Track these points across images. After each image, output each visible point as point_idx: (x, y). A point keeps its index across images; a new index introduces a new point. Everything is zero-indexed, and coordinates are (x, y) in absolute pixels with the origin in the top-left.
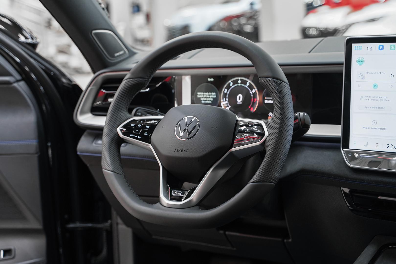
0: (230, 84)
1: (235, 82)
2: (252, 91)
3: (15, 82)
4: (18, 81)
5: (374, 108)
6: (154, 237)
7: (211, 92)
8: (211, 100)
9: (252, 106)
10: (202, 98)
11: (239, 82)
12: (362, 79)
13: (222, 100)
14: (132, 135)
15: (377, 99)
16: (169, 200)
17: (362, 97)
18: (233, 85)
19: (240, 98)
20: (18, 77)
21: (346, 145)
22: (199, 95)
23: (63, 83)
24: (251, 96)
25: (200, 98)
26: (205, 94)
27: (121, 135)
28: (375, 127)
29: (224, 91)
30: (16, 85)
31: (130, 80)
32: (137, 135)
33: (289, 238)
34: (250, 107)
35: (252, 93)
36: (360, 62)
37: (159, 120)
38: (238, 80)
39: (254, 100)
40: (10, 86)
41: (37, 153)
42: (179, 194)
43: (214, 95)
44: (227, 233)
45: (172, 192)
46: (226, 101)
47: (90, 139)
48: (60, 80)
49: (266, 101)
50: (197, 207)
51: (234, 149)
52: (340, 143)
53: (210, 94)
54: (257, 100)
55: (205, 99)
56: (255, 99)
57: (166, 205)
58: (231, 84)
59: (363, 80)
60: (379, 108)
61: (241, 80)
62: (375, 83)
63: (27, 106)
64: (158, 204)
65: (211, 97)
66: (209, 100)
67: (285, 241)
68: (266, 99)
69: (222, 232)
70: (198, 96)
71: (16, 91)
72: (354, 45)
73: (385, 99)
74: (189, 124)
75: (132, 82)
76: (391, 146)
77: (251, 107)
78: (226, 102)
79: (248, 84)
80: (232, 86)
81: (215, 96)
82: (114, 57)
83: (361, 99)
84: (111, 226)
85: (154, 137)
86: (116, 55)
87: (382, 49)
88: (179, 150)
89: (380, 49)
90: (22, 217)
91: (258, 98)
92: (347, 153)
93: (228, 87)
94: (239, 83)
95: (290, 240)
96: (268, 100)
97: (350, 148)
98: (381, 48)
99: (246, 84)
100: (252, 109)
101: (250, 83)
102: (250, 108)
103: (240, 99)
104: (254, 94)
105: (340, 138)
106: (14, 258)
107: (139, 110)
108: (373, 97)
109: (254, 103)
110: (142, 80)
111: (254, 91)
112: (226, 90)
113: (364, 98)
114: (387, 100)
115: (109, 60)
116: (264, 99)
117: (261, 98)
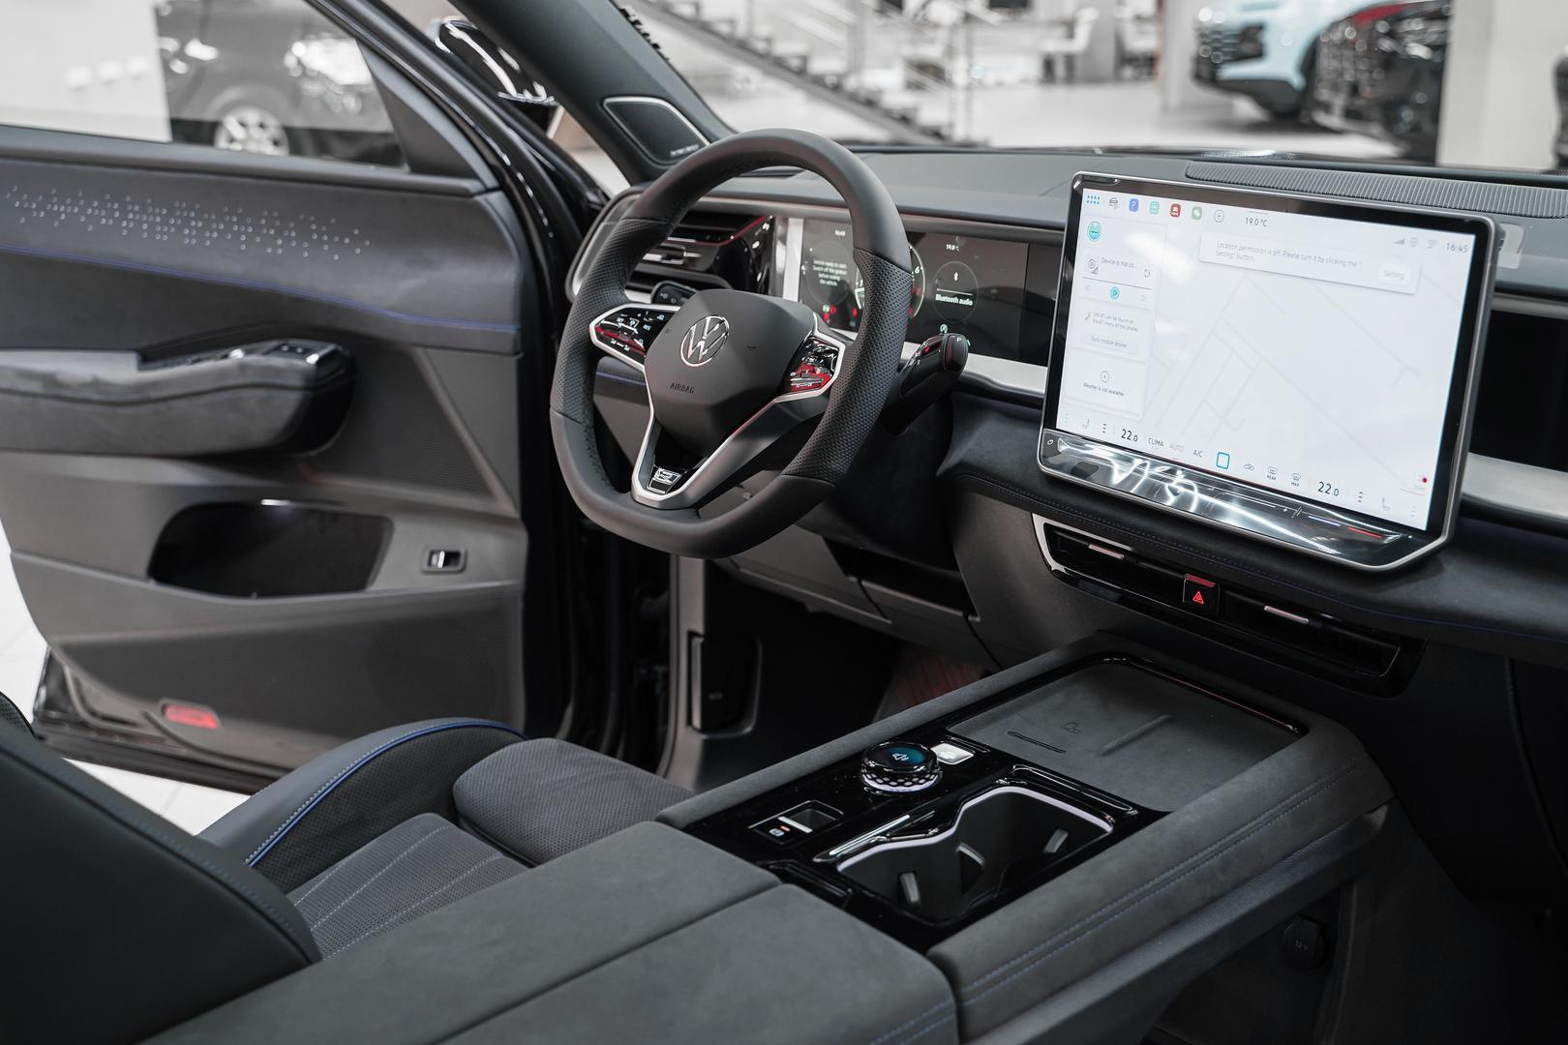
2: (914, 270)
3: (480, 193)
4: (489, 190)
5: (1107, 342)
6: (743, 570)
7: (839, 263)
8: (836, 281)
10: (822, 272)
12: (1094, 272)
14: (614, 342)
15: (1115, 323)
17: (1090, 314)
20: (490, 181)
21: (1051, 419)
22: (817, 266)
23: (589, 202)
25: (817, 272)
26: (828, 264)
27: (594, 339)
28: (1105, 386)
30: (479, 199)
33: (976, 615)
35: (915, 273)
36: (1094, 234)
37: (669, 315)
39: (916, 291)
40: (471, 200)
41: (517, 353)
43: (843, 269)
44: (864, 583)
48: (581, 196)
49: (938, 297)
51: (780, 399)
53: (836, 265)
54: (921, 292)
55: (827, 276)
56: (920, 289)
59: (1093, 276)
60: (1116, 344)
62: (1118, 286)
63: (504, 246)
65: (837, 272)
66: (833, 280)
67: (970, 618)
68: (939, 293)
69: (853, 579)
70: (815, 268)
71: (481, 212)
72: (1086, 193)
73: (1128, 324)
76: (1128, 434)
81: (845, 273)
82: (667, 157)
83: (1087, 320)
86: (673, 153)
87: (1136, 209)
89: (1131, 209)
90: (479, 487)
91: (925, 289)
92: (1048, 437)
95: (979, 619)
96: (943, 294)
97: (1056, 428)
98: (1134, 207)
100: (910, 309)
104: (919, 278)
106: (462, 570)
107: (666, 288)
108: (1109, 318)
110: (652, 224)
111: (918, 270)
113: (1092, 317)
114: (1132, 329)
115: (654, 165)
116: (935, 293)
117: (930, 288)
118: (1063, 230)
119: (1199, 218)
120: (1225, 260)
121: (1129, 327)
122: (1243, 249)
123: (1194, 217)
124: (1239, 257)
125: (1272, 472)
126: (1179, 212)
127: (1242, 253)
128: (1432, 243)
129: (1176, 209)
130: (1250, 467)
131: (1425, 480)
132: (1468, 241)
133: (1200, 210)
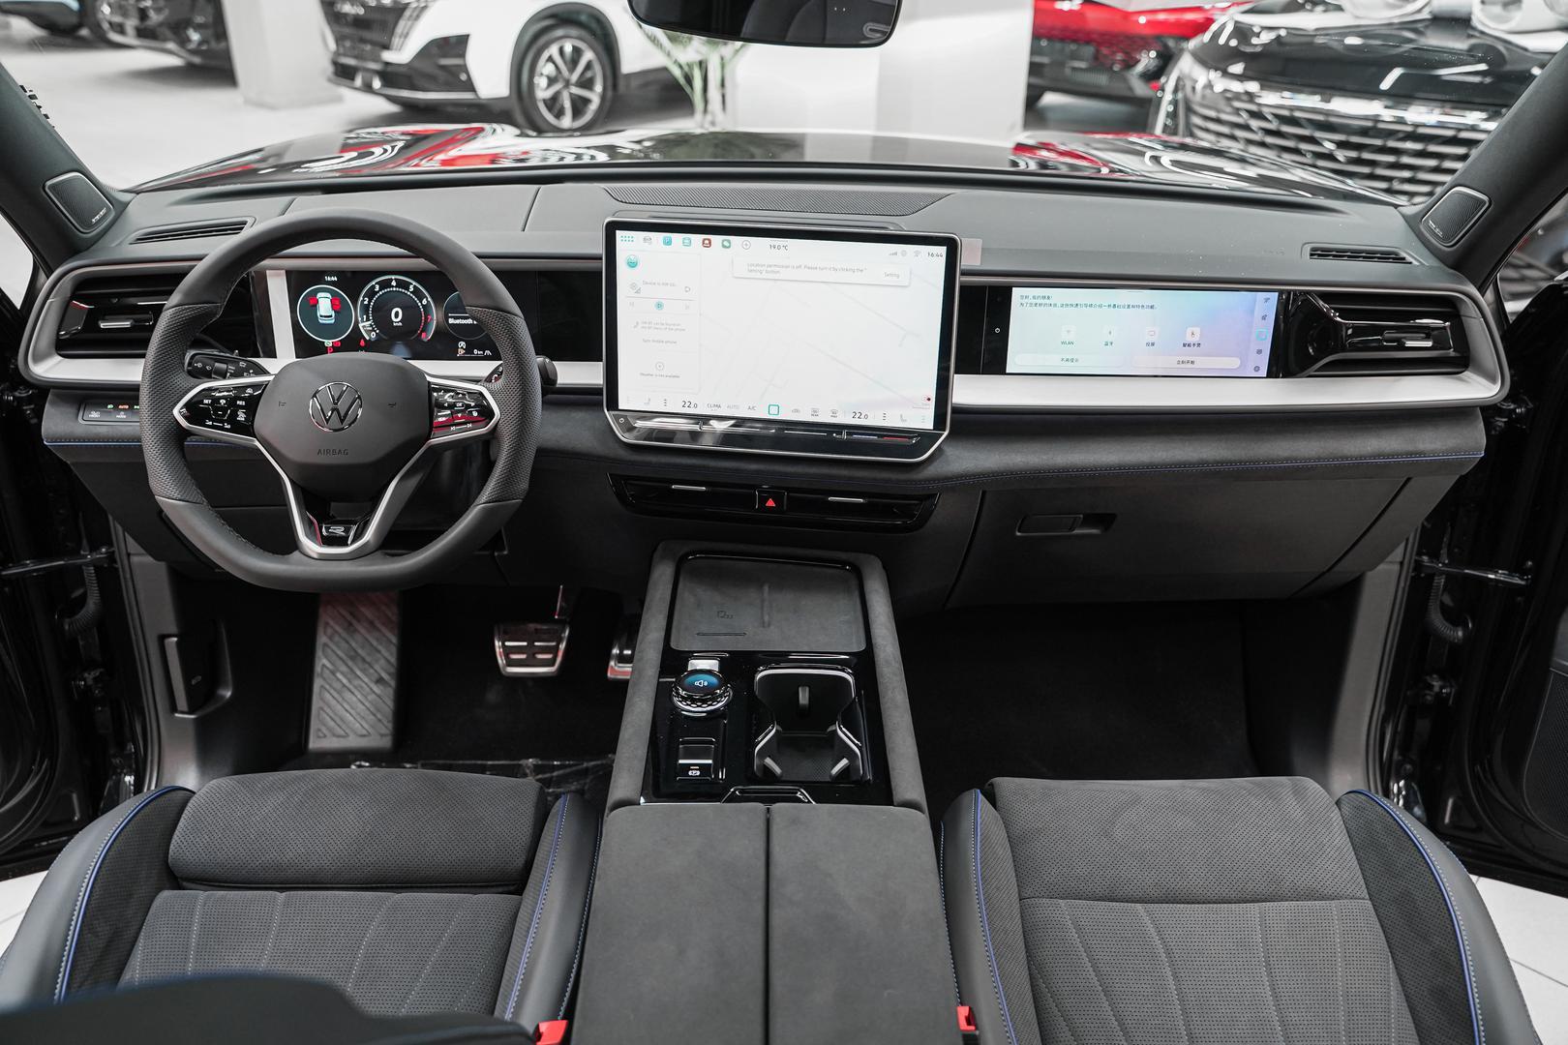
0: (373, 287)
1: (385, 284)
2: (421, 302)
5: (658, 341)
9: (424, 331)
11: (394, 283)
13: (360, 320)
14: (210, 423)
15: (663, 327)
16: (320, 546)
17: (637, 323)
18: (380, 290)
19: (397, 313)
21: (613, 404)
24: (421, 312)
27: (184, 423)
28: (661, 373)
29: (363, 300)
31: (184, 307)
32: (223, 422)
33: (504, 549)
34: (419, 331)
35: (422, 305)
36: (633, 263)
38: (391, 280)
39: (426, 318)
42: (339, 531)
45: (324, 530)
46: (368, 320)
47: (70, 410)
49: (451, 321)
50: (379, 553)
51: (434, 441)
52: (602, 395)
54: (432, 319)
56: (430, 317)
57: (315, 556)
58: (377, 288)
59: (638, 294)
60: (667, 342)
61: (396, 280)
62: (659, 300)
64: (296, 554)
67: (496, 554)
68: (451, 317)
72: (619, 234)
73: (675, 327)
74: (338, 400)
75: (189, 312)
76: (688, 404)
77: (422, 332)
78: (370, 323)
79: (412, 289)
80: (378, 292)
82: (91, 226)
83: (635, 327)
84: (111, 557)
85: (260, 422)
86: (94, 220)
88: (328, 451)
89: (665, 243)
91: (435, 316)
92: (617, 417)
93: (371, 294)
94: (393, 287)
95: (505, 553)
96: (455, 319)
97: (620, 408)
98: (668, 243)
99: (407, 289)
100: (424, 334)
101: (415, 287)
102: (421, 334)
103: (397, 316)
104: (427, 307)
105: (601, 389)
108: (657, 324)
109: (427, 324)
110: (208, 308)
111: (424, 302)
112: (367, 299)
113: (640, 325)
114: (681, 330)
115: (84, 235)
116: (447, 318)
117: (441, 315)
118: (601, 259)
119: (729, 247)
120: (753, 275)
121: (677, 329)
122: (770, 266)
123: (724, 246)
124: (766, 272)
125: (815, 412)
126: (710, 243)
127: (769, 269)
128: (917, 254)
129: (707, 242)
130: (797, 411)
131: (929, 399)
132: (942, 250)
133: (729, 242)
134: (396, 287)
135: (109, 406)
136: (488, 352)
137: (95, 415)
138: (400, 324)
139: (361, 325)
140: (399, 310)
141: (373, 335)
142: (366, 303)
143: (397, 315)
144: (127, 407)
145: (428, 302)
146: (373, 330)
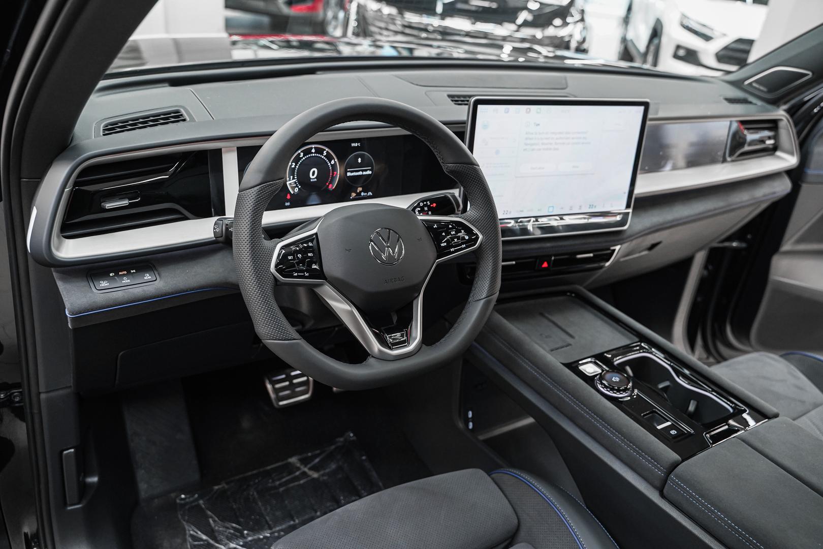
0: (299, 154)
1: (307, 152)
2: (330, 163)
9: (331, 183)
11: (313, 151)
12: (485, 145)
13: (288, 179)
14: (296, 274)
18: (304, 156)
19: (314, 172)
24: (330, 169)
27: (281, 278)
29: (292, 165)
32: (303, 272)
34: (327, 184)
35: (331, 164)
36: (485, 127)
38: (312, 148)
39: (333, 174)
46: (293, 179)
49: (349, 174)
54: (337, 174)
56: (335, 173)
58: (302, 155)
61: (315, 148)
64: (371, 360)
68: (349, 171)
72: (481, 108)
73: (505, 165)
77: (329, 184)
78: (295, 180)
79: (325, 153)
80: (302, 158)
87: (508, 112)
89: (505, 112)
91: (339, 171)
93: (297, 159)
94: (312, 153)
96: (352, 172)
99: (322, 154)
100: (330, 186)
101: (327, 152)
102: (328, 186)
104: (334, 166)
109: (333, 178)
111: (333, 162)
112: (294, 164)
114: (507, 167)
116: (346, 172)
117: (343, 170)
123: (538, 113)
129: (528, 110)
130: (562, 208)
134: (314, 153)
135: (111, 275)
136: (370, 194)
137: (104, 284)
138: (316, 180)
139: (288, 183)
140: (315, 170)
141: (296, 190)
142: (293, 166)
143: (313, 174)
144: (125, 272)
145: (335, 162)
146: (297, 186)
